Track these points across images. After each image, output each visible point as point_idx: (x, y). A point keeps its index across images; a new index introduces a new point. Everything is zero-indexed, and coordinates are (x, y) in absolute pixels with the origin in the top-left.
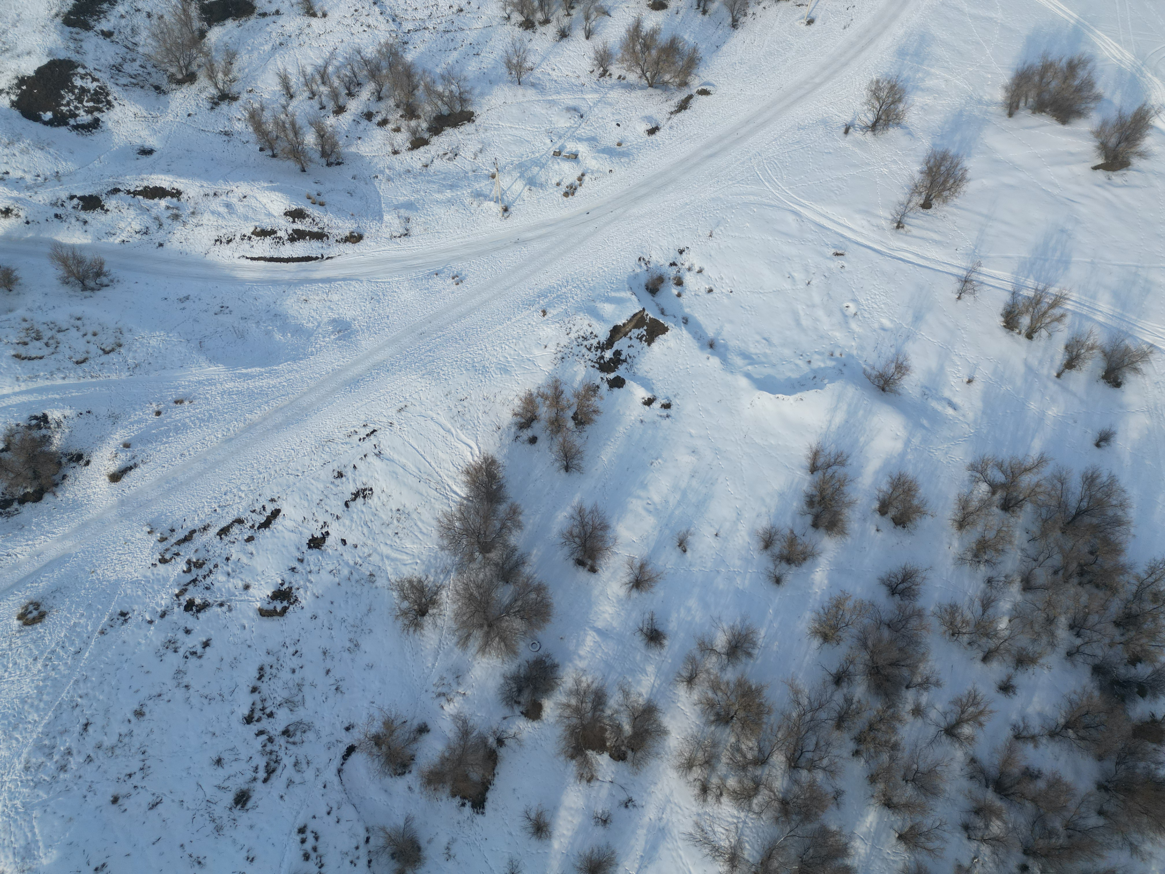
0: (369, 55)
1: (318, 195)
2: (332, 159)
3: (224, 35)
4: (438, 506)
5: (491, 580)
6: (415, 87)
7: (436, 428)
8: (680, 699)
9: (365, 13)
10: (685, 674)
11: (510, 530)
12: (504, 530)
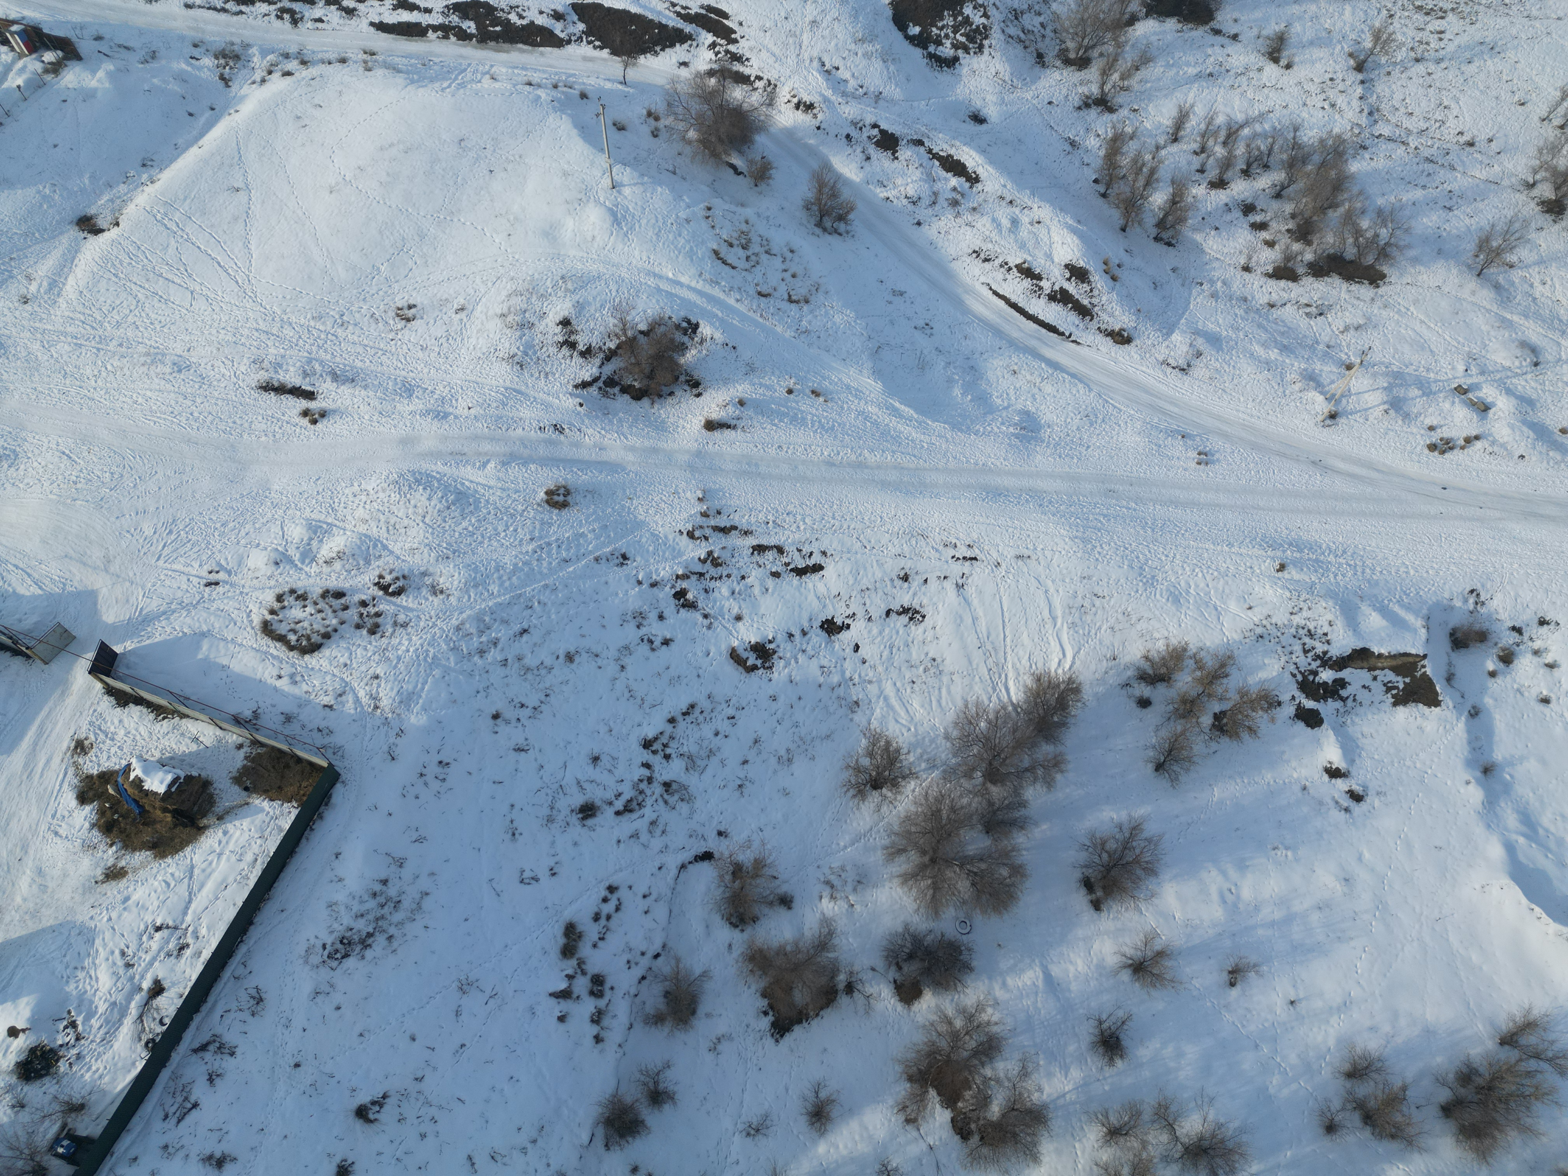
0: (1305, 139)
1: (1119, 266)
2: (1165, 235)
3: (1155, 33)
4: (978, 689)
5: (972, 815)
6: (1334, 206)
7: (1043, 604)
8: (1084, 1140)
9: (1341, 87)
10: (1114, 1120)
11: (1035, 780)
12: (1029, 774)
